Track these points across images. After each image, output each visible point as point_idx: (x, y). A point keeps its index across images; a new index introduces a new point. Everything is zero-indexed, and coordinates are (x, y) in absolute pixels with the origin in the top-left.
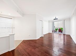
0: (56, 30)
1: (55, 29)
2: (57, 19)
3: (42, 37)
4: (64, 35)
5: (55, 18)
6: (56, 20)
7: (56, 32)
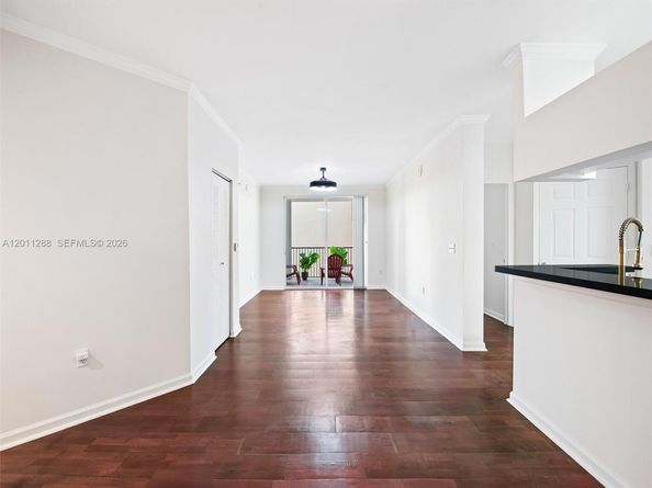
0: (306, 263)
1: (296, 261)
2: (333, 184)
3: (230, 340)
4: (360, 291)
5: (318, 178)
6: (323, 189)
7: (305, 276)
